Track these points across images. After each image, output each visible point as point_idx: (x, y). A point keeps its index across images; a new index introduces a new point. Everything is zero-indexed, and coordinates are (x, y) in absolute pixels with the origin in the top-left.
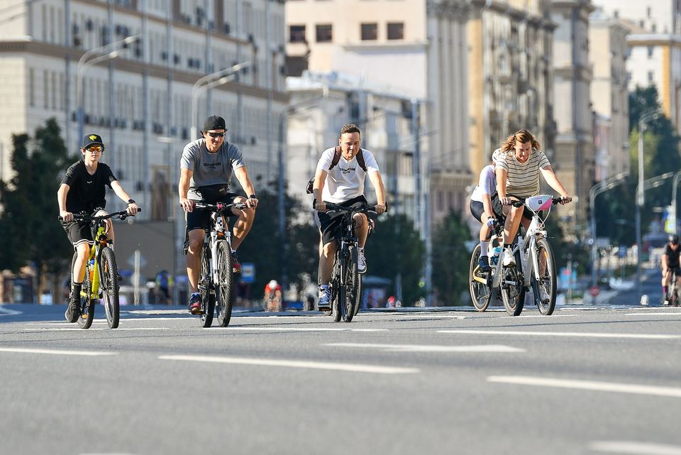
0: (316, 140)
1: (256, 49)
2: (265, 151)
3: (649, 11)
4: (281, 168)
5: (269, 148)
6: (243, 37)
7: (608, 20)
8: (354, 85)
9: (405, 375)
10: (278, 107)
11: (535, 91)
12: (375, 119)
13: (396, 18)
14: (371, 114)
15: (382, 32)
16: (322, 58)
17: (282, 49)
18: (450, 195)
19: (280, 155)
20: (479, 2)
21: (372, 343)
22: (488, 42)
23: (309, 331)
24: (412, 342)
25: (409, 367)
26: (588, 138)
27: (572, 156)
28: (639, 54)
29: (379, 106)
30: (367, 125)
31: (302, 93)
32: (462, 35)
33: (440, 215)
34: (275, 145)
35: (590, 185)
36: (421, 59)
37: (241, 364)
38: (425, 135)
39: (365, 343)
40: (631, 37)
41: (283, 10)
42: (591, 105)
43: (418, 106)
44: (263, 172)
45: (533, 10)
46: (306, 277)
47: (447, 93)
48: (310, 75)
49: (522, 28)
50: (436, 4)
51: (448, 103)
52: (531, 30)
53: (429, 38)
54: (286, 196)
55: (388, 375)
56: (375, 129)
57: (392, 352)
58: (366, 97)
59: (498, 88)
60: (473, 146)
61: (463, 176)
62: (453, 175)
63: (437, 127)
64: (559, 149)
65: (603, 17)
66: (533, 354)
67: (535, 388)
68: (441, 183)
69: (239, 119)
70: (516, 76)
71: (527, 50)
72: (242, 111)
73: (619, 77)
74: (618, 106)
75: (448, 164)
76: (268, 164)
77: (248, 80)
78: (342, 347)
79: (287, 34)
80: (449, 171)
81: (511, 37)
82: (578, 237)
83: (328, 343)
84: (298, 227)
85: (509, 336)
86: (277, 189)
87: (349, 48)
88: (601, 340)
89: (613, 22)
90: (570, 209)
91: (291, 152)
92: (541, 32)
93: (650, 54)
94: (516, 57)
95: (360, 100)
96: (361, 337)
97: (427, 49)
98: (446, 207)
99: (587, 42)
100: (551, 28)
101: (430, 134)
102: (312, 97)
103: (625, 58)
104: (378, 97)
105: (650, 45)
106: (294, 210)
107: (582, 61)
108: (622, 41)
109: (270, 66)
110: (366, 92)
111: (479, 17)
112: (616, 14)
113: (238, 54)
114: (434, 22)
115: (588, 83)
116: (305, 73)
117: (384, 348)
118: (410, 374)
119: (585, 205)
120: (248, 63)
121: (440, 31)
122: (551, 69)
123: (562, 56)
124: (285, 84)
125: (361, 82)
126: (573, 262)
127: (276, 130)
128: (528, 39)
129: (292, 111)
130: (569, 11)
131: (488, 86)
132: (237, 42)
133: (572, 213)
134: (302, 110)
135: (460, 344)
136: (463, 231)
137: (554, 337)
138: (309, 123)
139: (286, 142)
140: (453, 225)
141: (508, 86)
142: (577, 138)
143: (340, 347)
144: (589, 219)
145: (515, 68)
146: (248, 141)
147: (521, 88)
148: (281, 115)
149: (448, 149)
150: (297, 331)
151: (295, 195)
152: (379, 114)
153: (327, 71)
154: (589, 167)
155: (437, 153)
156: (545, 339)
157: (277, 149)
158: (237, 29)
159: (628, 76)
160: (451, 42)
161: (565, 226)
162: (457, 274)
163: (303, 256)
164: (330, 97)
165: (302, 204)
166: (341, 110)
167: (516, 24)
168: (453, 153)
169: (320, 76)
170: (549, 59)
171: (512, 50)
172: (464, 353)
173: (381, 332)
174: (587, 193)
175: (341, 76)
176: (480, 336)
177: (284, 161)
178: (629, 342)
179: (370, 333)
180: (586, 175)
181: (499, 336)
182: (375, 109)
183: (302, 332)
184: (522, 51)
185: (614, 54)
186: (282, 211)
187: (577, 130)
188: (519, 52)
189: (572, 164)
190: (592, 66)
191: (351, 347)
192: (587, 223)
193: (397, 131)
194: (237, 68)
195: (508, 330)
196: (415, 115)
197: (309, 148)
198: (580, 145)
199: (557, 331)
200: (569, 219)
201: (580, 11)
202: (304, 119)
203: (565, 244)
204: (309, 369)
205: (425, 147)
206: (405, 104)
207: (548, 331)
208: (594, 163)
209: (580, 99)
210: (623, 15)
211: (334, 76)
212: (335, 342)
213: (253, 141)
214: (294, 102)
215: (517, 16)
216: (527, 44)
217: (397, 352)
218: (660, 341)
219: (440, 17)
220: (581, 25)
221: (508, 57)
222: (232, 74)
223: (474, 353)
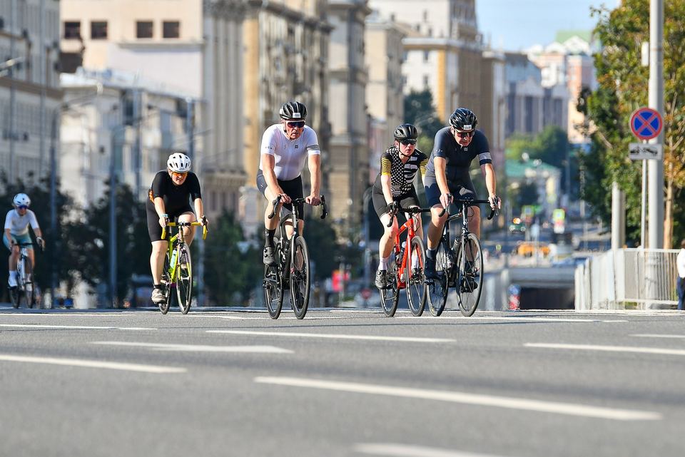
0: (89, 137)
1: (29, 45)
2: (37, 147)
3: (425, 15)
4: (54, 165)
5: (42, 144)
6: (17, 32)
7: (385, 23)
8: (129, 83)
9: (172, 374)
10: (51, 104)
11: (310, 92)
12: (149, 116)
13: (172, 17)
14: (145, 112)
15: (158, 30)
16: (96, 55)
17: (56, 45)
18: (224, 195)
19: (53, 152)
20: (256, 3)
21: (140, 342)
22: (264, 44)
23: (77, 329)
24: (181, 341)
25: (177, 366)
26: (363, 141)
27: (347, 157)
28: (415, 58)
29: (153, 104)
30: (141, 123)
31: (76, 90)
32: (238, 35)
33: (213, 216)
34: (48, 142)
35: (365, 188)
36: (196, 58)
37: (7, 361)
38: (200, 134)
39: (132, 341)
40: (408, 41)
41: (58, 7)
42: (366, 107)
43: (193, 105)
44: (34, 168)
45: (310, 11)
46: (76, 274)
47: (222, 93)
48: (85, 72)
49: (299, 30)
50: (212, 3)
51: (222, 103)
52: (308, 32)
53: (205, 37)
54: (58, 192)
55: (155, 374)
56: (149, 128)
57: (159, 351)
58: (140, 96)
59: (273, 90)
60: (247, 146)
61: (237, 176)
62: (227, 175)
63: (211, 126)
64: (334, 152)
65: (380, 20)
66: (302, 355)
67: (302, 389)
68: (215, 183)
69: (12, 114)
70: (292, 77)
71: (304, 52)
72: (15, 106)
73: (394, 80)
74: (393, 109)
75: (222, 164)
76: (40, 160)
77: (21, 76)
78: (110, 345)
79: (61, 30)
80: (222, 171)
81: (288, 38)
82: (351, 239)
83: (95, 341)
84: (69, 224)
85: (278, 337)
86: (49, 186)
87: (124, 46)
88: (370, 343)
89: (389, 25)
90: (343, 212)
91: (64, 149)
92: (317, 34)
93: (426, 58)
94: (291, 59)
95: (135, 98)
96: (129, 336)
97: (202, 48)
98: (219, 207)
99: (363, 45)
100: (327, 30)
101: (205, 134)
102: (86, 94)
103: (401, 62)
104: (153, 95)
105: (426, 49)
106: (66, 207)
107: (358, 64)
108: (398, 45)
109: (43, 63)
110: (141, 90)
111: (256, 17)
112: (393, 17)
113: (11, 50)
114: (210, 21)
115: (364, 85)
116: (79, 70)
117: (152, 347)
118: (177, 374)
119: (358, 207)
120: (22, 59)
121: (216, 30)
122: (326, 71)
123: (338, 58)
124: (58, 80)
125: (136, 80)
126: (346, 263)
127: (49, 127)
128: (304, 40)
129: (66, 108)
130: (346, 14)
131: (264, 86)
132: (11, 37)
133: (346, 215)
134: (76, 107)
135: (229, 344)
136: (237, 232)
137: (323, 339)
138: (83, 120)
139: (59, 137)
140: (226, 225)
141: (283, 87)
142: (352, 140)
143: (106, 345)
144: (362, 221)
145: (291, 70)
146: (21, 136)
147: (297, 89)
148: (55, 111)
149: (222, 149)
150: (64, 329)
151: (67, 192)
152: (153, 112)
153: (101, 68)
154: (363, 169)
155: (211, 152)
156: (315, 341)
157: (50, 145)
158: (11, 24)
159: (403, 80)
160: (226, 42)
161: (338, 229)
162: (230, 274)
163: (74, 254)
164: (104, 95)
165: (74, 202)
166: (115, 108)
167: (292, 25)
168: (227, 153)
169: (94, 74)
170: (325, 61)
171: (288, 52)
172: (233, 353)
173: (150, 331)
174: (361, 196)
175: (116, 73)
176: (249, 336)
177: (57, 157)
178: (398, 346)
179: (139, 331)
180: (360, 178)
181: (268, 336)
182: (150, 108)
183: (69, 329)
184: (298, 53)
185: (390, 57)
186: (54, 208)
187: (352, 132)
188: (295, 53)
189: (346, 167)
190: (368, 69)
191: (119, 346)
192: (360, 226)
193: (171, 129)
194: (10, 63)
195: (277, 331)
196: (189, 113)
197: (83, 144)
198: (355, 147)
199: (326, 333)
200: (342, 222)
201: (357, 14)
202: (78, 116)
203: (338, 247)
204: (75, 367)
205: (199, 146)
206: (179, 103)
207: (317, 333)
208: (368, 166)
209: (355, 102)
210: (400, 18)
211: (109, 73)
212: (103, 340)
213: (26, 137)
214: (67, 99)
215: (293, 17)
216: (303, 45)
217: (165, 351)
218: (428, 344)
219: (216, 17)
220: (357, 27)
221: (283, 58)
222: (5, 69)
223: (243, 353)
